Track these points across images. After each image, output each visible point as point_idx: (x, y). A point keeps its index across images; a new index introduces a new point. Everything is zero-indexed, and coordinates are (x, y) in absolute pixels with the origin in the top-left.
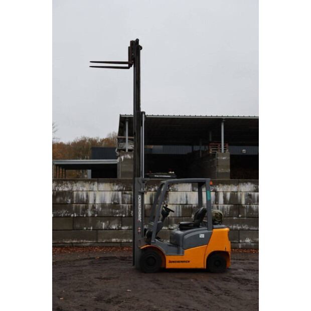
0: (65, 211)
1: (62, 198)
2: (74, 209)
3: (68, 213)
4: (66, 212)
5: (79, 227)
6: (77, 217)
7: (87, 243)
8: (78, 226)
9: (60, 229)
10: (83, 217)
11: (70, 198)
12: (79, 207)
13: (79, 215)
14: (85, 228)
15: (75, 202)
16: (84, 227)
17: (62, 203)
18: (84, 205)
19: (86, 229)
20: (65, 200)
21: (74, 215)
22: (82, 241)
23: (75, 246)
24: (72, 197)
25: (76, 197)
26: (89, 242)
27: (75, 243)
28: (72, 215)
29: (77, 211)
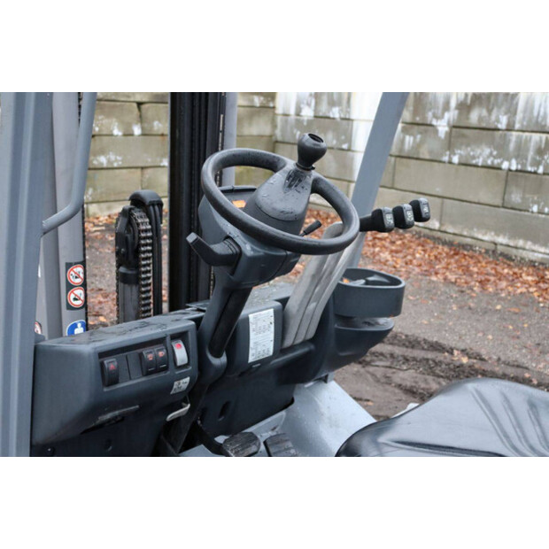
0: (487, 151)
1: (484, 112)
2: (512, 146)
3: (495, 157)
4: (491, 154)
5: (520, 201)
6: (517, 171)
7: (533, 251)
8: (516, 198)
9: (471, 198)
10: (535, 173)
11: (506, 114)
12: (528, 141)
13: (524, 165)
14: (535, 209)
15: (517, 126)
16: (534, 203)
17: (484, 125)
18: (544, 136)
19: (539, 213)
20: (493, 118)
21: (510, 165)
22: (521, 243)
23: (502, 254)
24: (512, 112)
25: (525, 111)
26: (542, 250)
27: (501, 244)
28: (505, 165)
29: (520, 153)
